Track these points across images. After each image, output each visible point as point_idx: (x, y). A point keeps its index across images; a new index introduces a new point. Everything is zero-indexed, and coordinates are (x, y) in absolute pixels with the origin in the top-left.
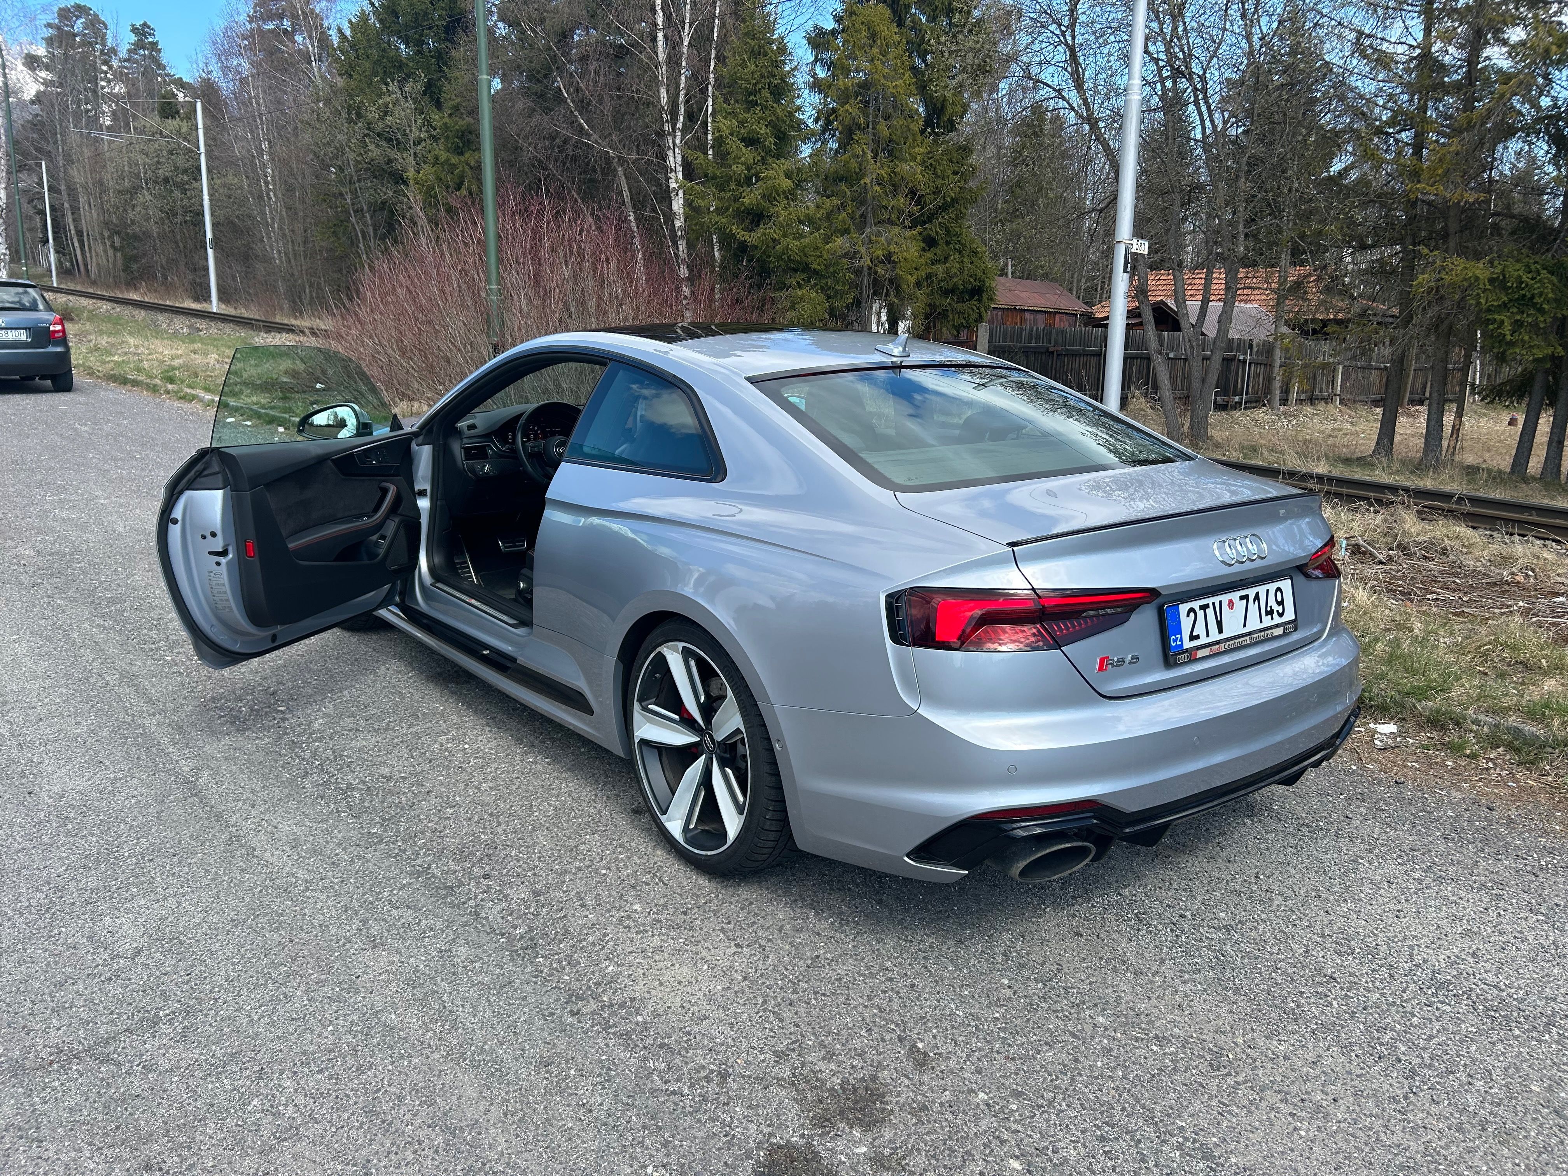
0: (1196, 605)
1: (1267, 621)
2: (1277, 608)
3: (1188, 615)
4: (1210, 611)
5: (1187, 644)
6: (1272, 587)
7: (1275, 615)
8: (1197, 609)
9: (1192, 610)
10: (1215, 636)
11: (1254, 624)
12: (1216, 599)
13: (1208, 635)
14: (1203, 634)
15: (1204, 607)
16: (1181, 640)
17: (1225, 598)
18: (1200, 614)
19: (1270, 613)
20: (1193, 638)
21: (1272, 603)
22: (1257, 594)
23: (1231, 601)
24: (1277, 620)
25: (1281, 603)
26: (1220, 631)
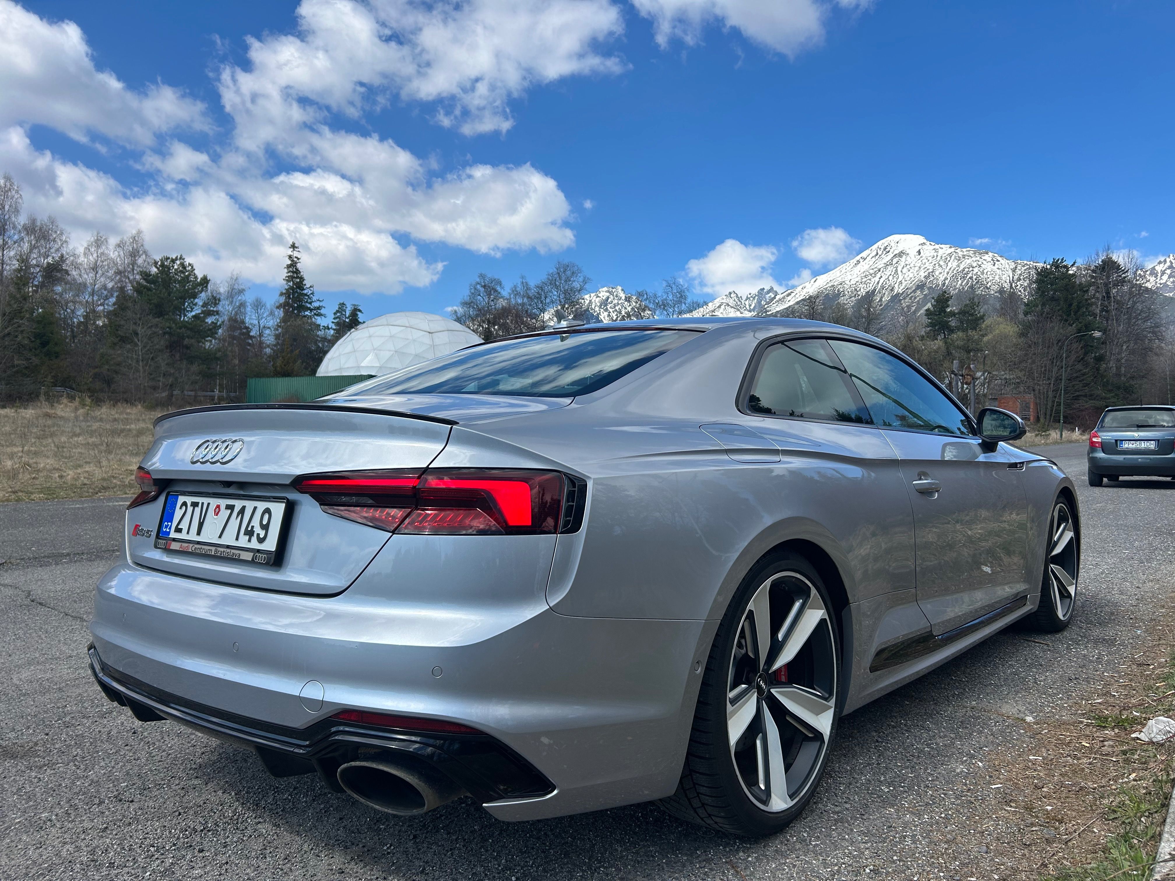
0: (189, 500)
1: (243, 541)
2: (258, 530)
3: (181, 508)
4: (198, 510)
5: (173, 535)
6: (262, 506)
7: (254, 539)
8: (189, 504)
9: (185, 504)
10: (193, 536)
11: (229, 539)
12: (206, 500)
13: (188, 533)
14: (185, 531)
15: (195, 505)
16: (170, 529)
17: (214, 502)
18: (190, 509)
19: (250, 533)
20: (178, 530)
21: (256, 522)
22: (244, 508)
23: (218, 507)
24: (254, 544)
25: (265, 527)
26: (199, 534)
